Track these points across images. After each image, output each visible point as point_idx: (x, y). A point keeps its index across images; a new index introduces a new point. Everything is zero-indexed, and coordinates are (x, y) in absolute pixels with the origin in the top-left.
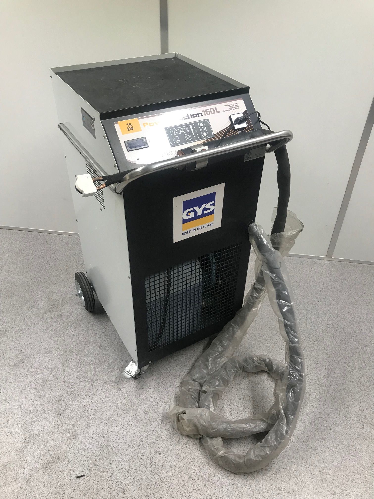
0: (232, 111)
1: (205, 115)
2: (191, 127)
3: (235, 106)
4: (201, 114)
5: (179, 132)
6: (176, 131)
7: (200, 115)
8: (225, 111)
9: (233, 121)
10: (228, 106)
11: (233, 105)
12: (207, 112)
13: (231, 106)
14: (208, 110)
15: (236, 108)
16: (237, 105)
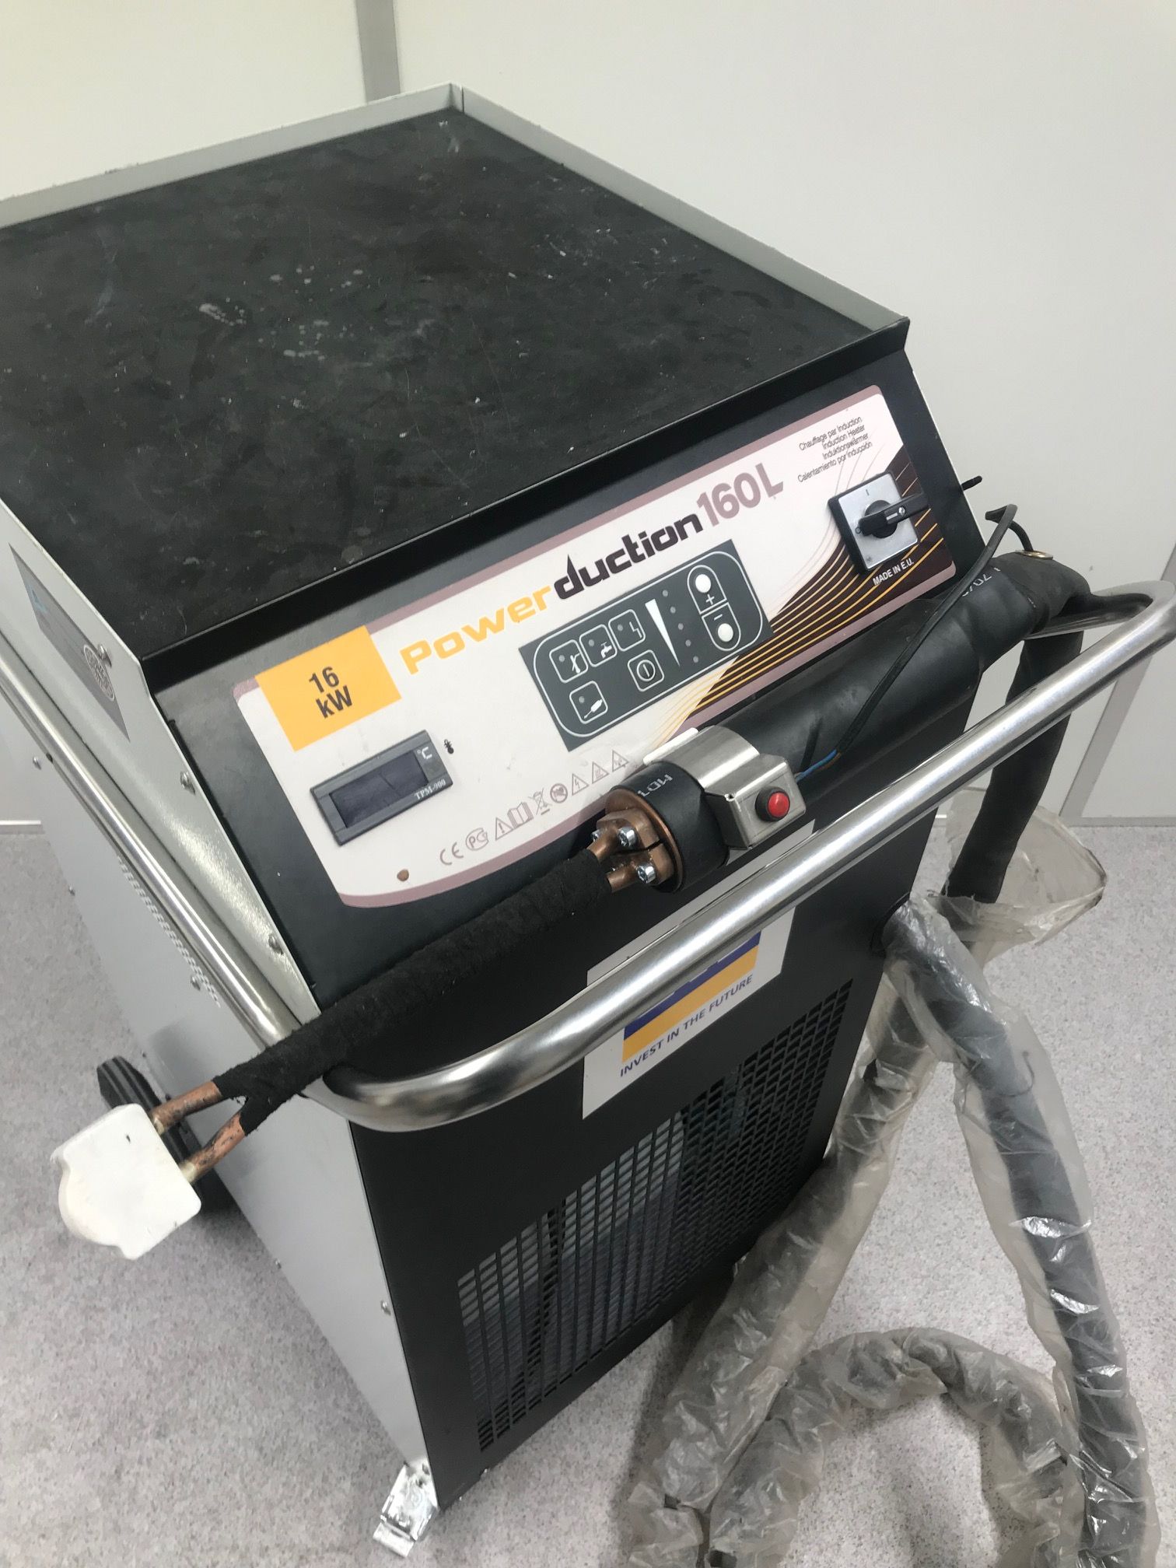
0: (838, 466)
1: (715, 522)
2: (652, 607)
3: (849, 440)
4: (693, 519)
5: (595, 655)
6: (583, 652)
8: (807, 476)
9: (853, 519)
10: (819, 445)
11: (839, 434)
12: (720, 506)
13: (830, 444)
14: (725, 487)
15: (855, 447)
16: (856, 428)
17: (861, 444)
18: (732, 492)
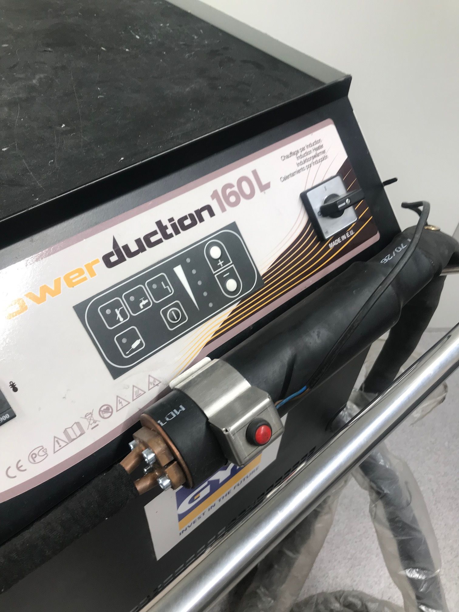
0: (306, 171)
1: (223, 210)
2: (179, 271)
3: (313, 154)
4: (208, 208)
5: (135, 307)
6: (125, 306)
7: (205, 214)
8: (286, 178)
9: (316, 206)
10: (294, 157)
11: (307, 150)
12: (227, 199)
13: (301, 157)
14: (230, 186)
15: (318, 158)
16: (318, 146)
17: (321, 157)
18: (235, 189)
